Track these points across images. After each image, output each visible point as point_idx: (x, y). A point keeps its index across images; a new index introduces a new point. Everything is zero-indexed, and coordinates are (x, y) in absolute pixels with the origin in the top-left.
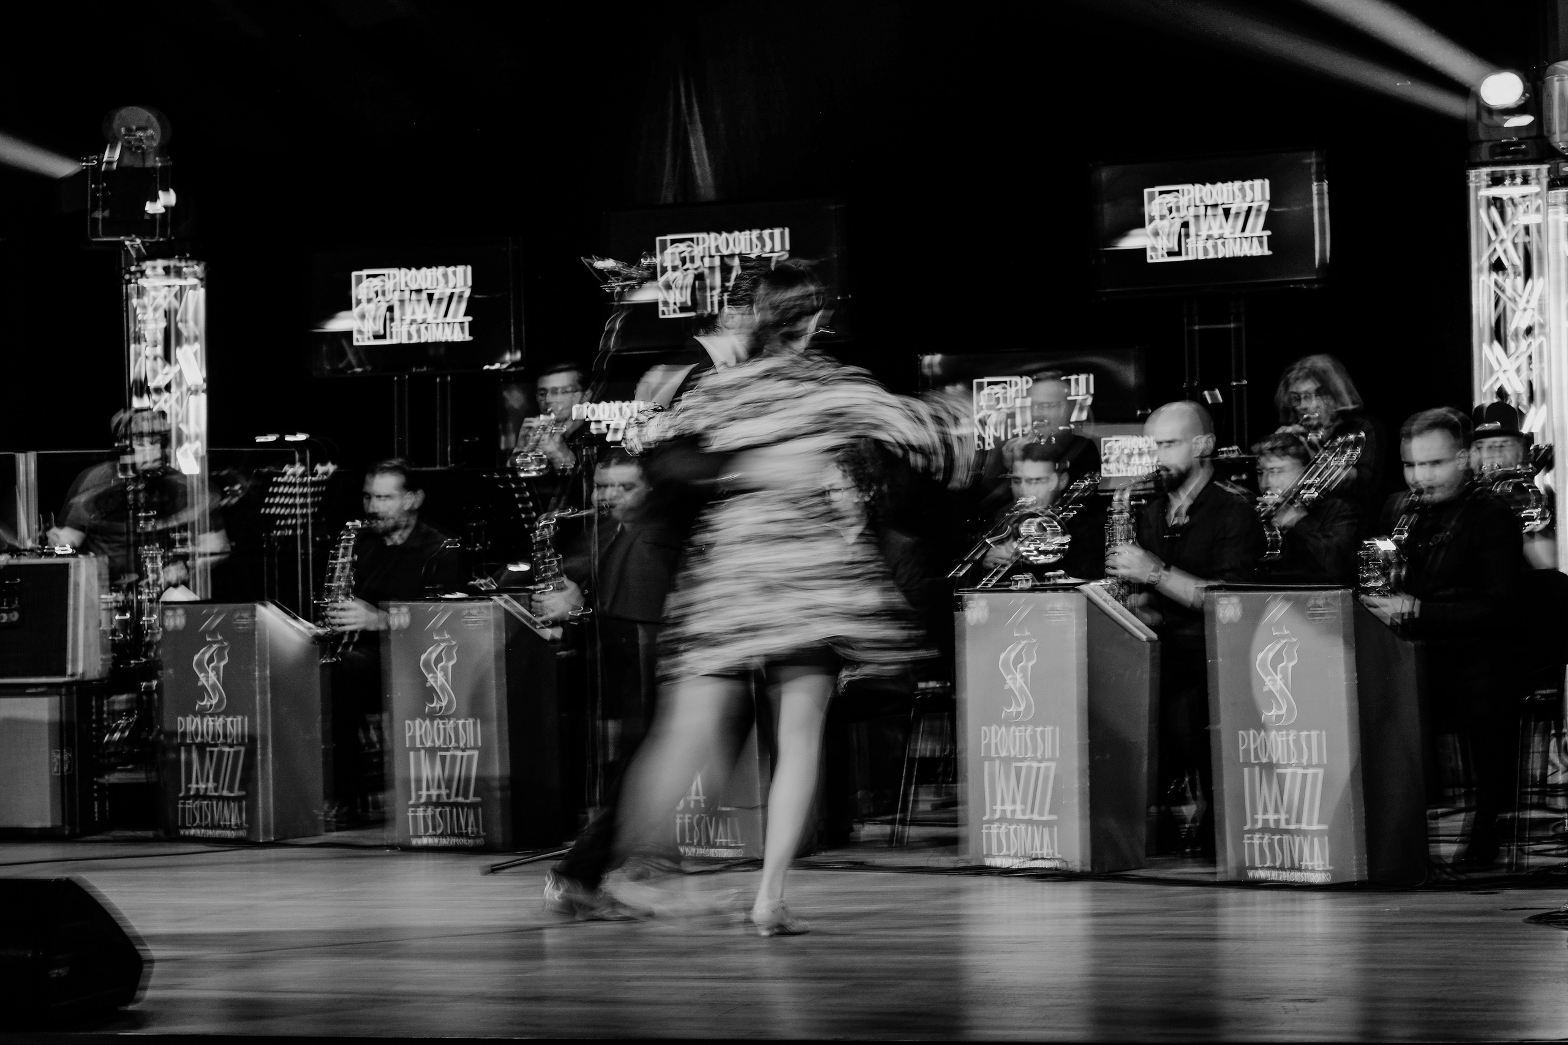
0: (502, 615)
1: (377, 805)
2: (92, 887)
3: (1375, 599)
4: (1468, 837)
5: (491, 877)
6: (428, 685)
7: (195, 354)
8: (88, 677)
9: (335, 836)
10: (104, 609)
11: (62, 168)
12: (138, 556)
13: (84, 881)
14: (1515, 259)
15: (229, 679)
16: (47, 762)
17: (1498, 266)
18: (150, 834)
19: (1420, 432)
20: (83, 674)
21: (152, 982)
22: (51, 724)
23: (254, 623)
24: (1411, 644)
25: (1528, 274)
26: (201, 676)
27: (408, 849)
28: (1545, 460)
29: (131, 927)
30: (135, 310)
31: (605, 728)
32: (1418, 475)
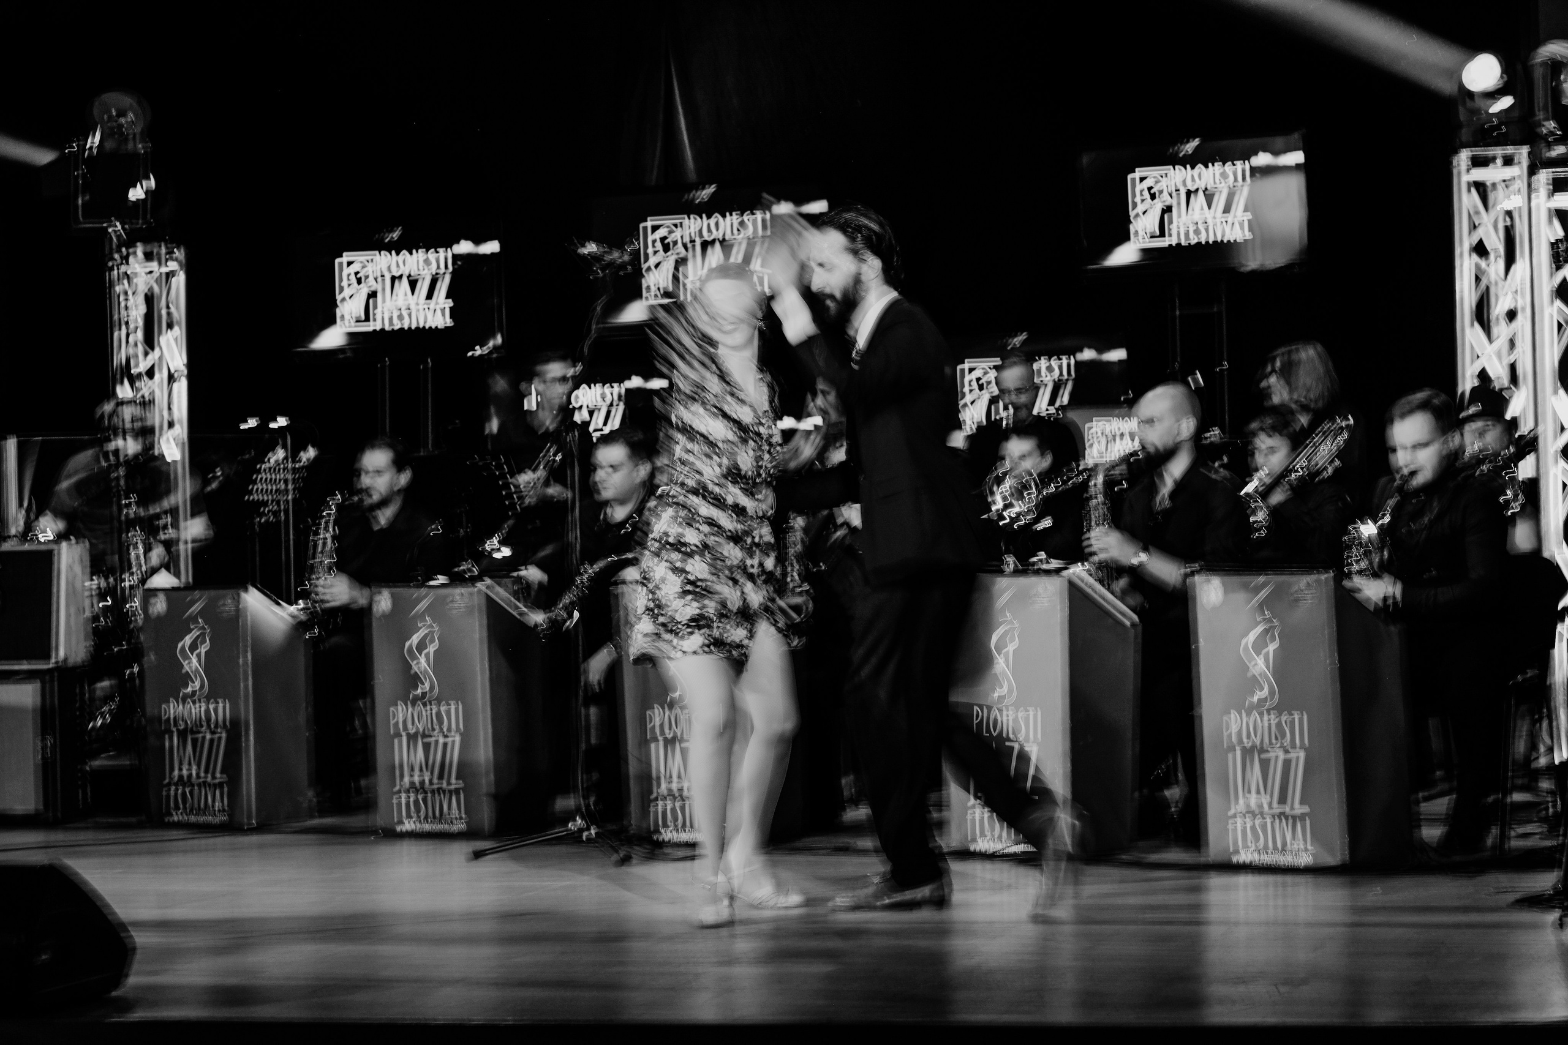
0: (483, 601)
1: (359, 791)
2: (77, 874)
3: (1358, 581)
4: (1453, 820)
5: (475, 863)
6: (412, 672)
7: (176, 340)
8: (71, 662)
9: (316, 822)
10: (87, 597)
11: (43, 157)
12: (120, 543)
13: (67, 868)
14: (1495, 243)
15: (210, 664)
16: (31, 749)
17: (1480, 249)
18: (133, 820)
19: (1403, 416)
20: (65, 660)
21: (135, 967)
22: (34, 710)
23: (238, 610)
24: (1392, 628)
25: (1510, 259)
26: (185, 663)
27: (391, 835)
28: (1529, 445)
29: (114, 914)
30: (119, 296)
31: (588, 716)
32: (1402, 459)
